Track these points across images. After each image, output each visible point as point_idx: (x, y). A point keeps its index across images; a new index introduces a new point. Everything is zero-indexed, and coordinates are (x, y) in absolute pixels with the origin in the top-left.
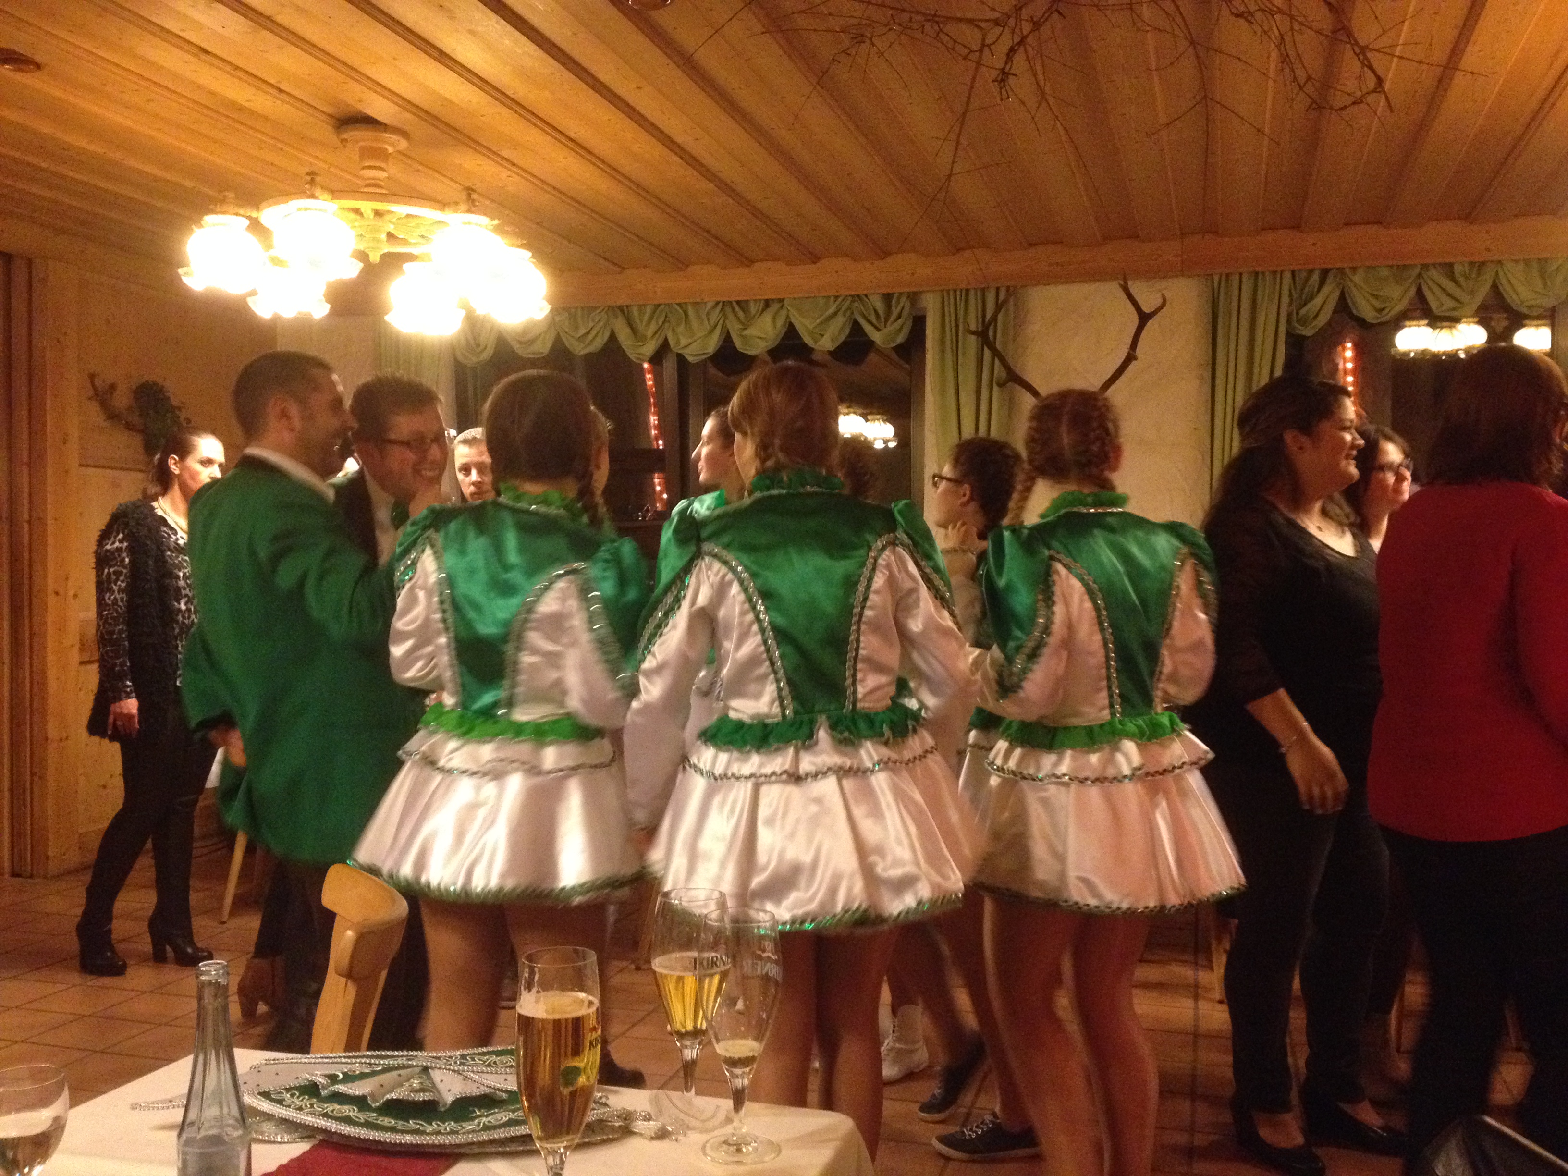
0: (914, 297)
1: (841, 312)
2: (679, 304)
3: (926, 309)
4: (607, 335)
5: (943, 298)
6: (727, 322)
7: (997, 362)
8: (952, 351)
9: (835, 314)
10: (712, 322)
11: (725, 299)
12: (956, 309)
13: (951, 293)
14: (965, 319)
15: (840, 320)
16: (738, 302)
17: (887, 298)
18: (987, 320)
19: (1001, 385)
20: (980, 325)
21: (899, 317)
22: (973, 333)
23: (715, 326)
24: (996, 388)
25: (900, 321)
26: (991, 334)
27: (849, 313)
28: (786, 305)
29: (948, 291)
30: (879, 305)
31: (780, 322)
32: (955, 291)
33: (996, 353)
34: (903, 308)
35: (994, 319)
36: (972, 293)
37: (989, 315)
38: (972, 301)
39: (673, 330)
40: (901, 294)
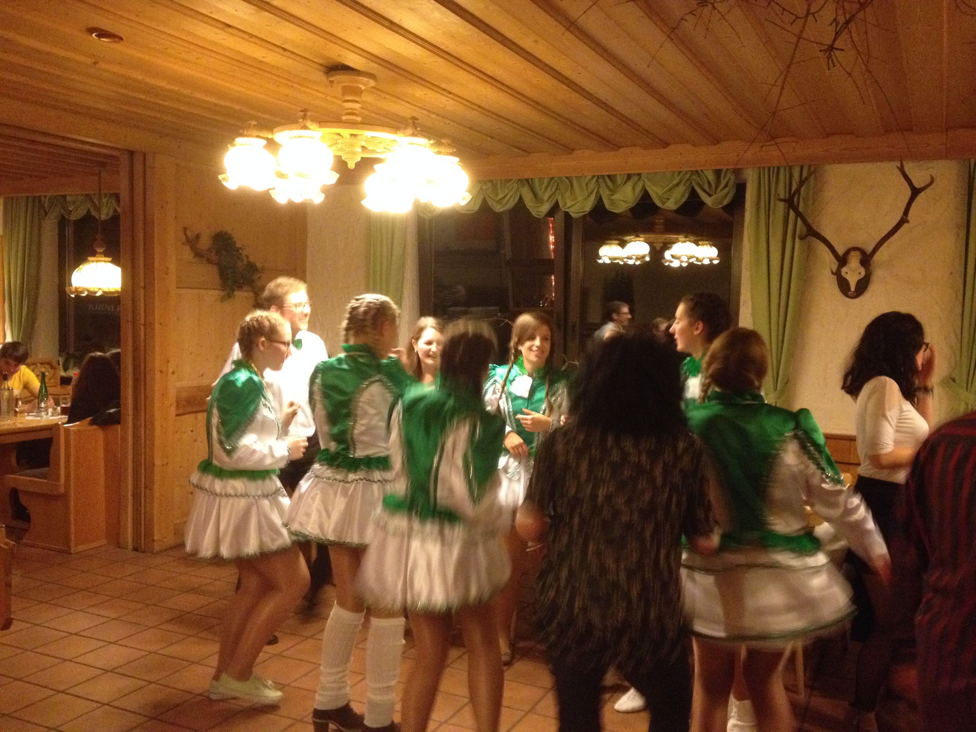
0: (737, 172)
1: (683, 182)
2: (567, 178)
3: (746, 180)
4: (517, 198)
5: (760, 173)
6: (600, 190)
7: (799, 220)
8: (765, 213)
9: (677, 185)
10: (589, 191)
11: (599, 174)
12: (769, 181)
13: (766, 170)
14: (776, 189)
15: (682, 189)
16: (609, 176)
17: (718, 173)
18: (793, 192)
19: (802, 238)
20: (787, 195)
21: (726, 186)
22: (782, 200)
23: (591, 193)
24: (797, 240)
25: (726, 189)
26: (795, 199)
27: (687, 184)
28: (643, 178)
29: (764, 168)
30: (711, 177)
31: (638, 189)
32: (769, 168)
33: (798, 214)
34: (729, 179)
35: (798, 191)
36: (782, 170)
37: (794, 187)
38: (782, 176)
39: (562, 195)
40: (728, 169)
